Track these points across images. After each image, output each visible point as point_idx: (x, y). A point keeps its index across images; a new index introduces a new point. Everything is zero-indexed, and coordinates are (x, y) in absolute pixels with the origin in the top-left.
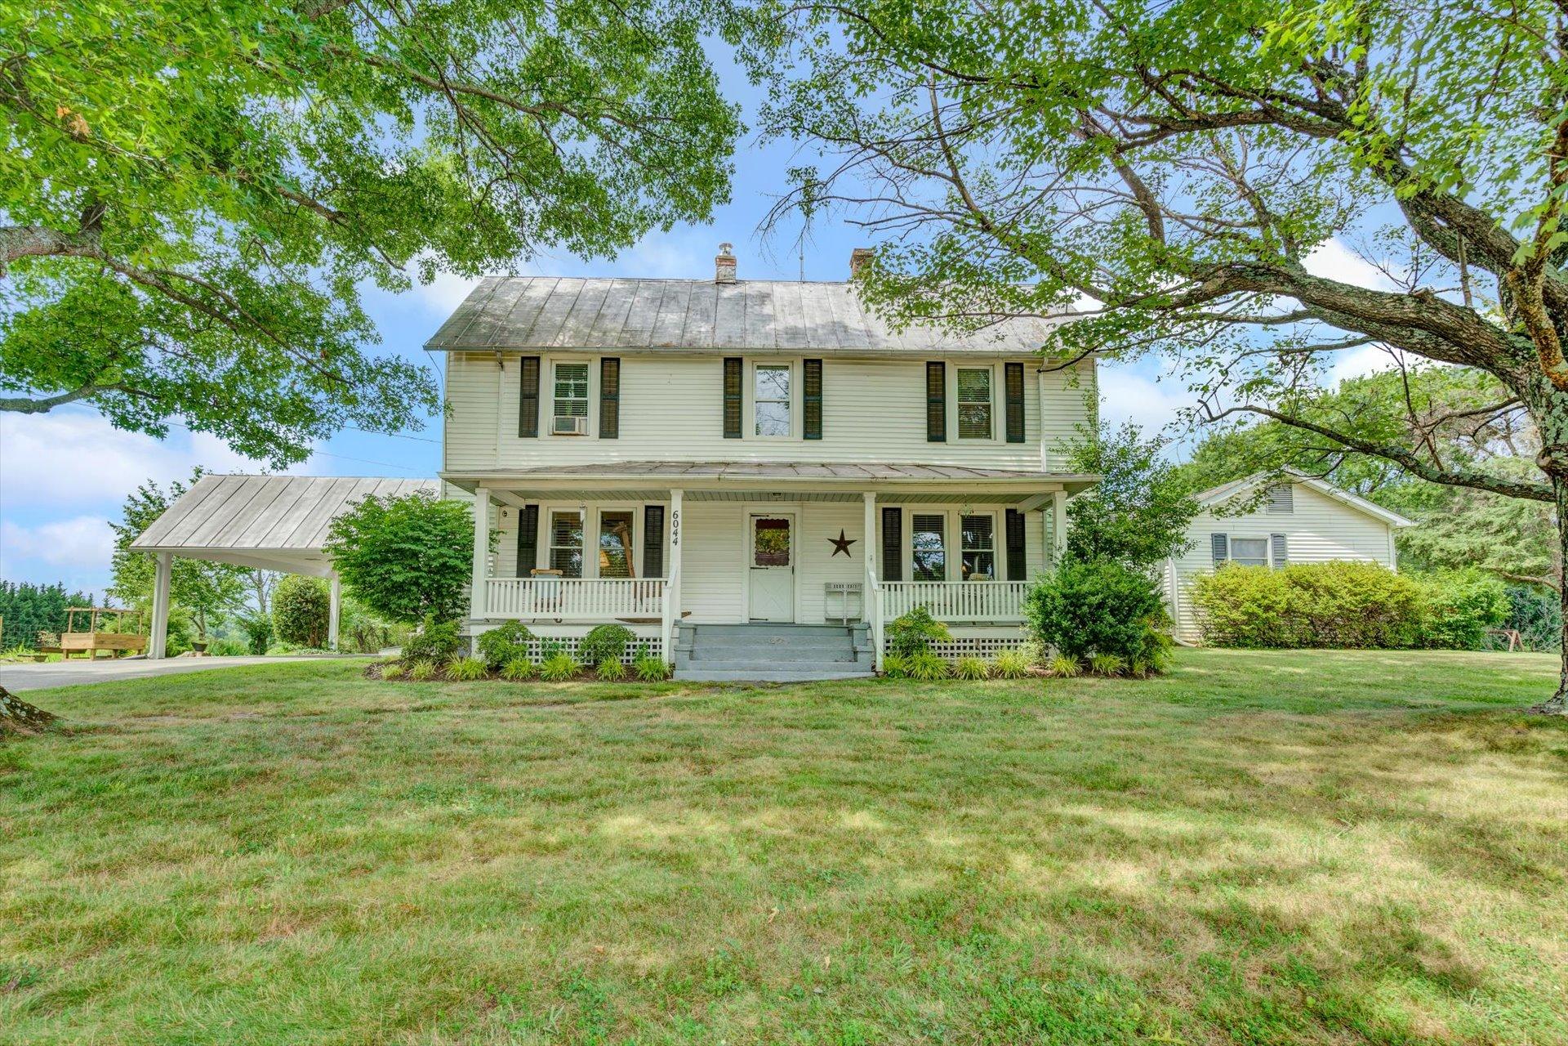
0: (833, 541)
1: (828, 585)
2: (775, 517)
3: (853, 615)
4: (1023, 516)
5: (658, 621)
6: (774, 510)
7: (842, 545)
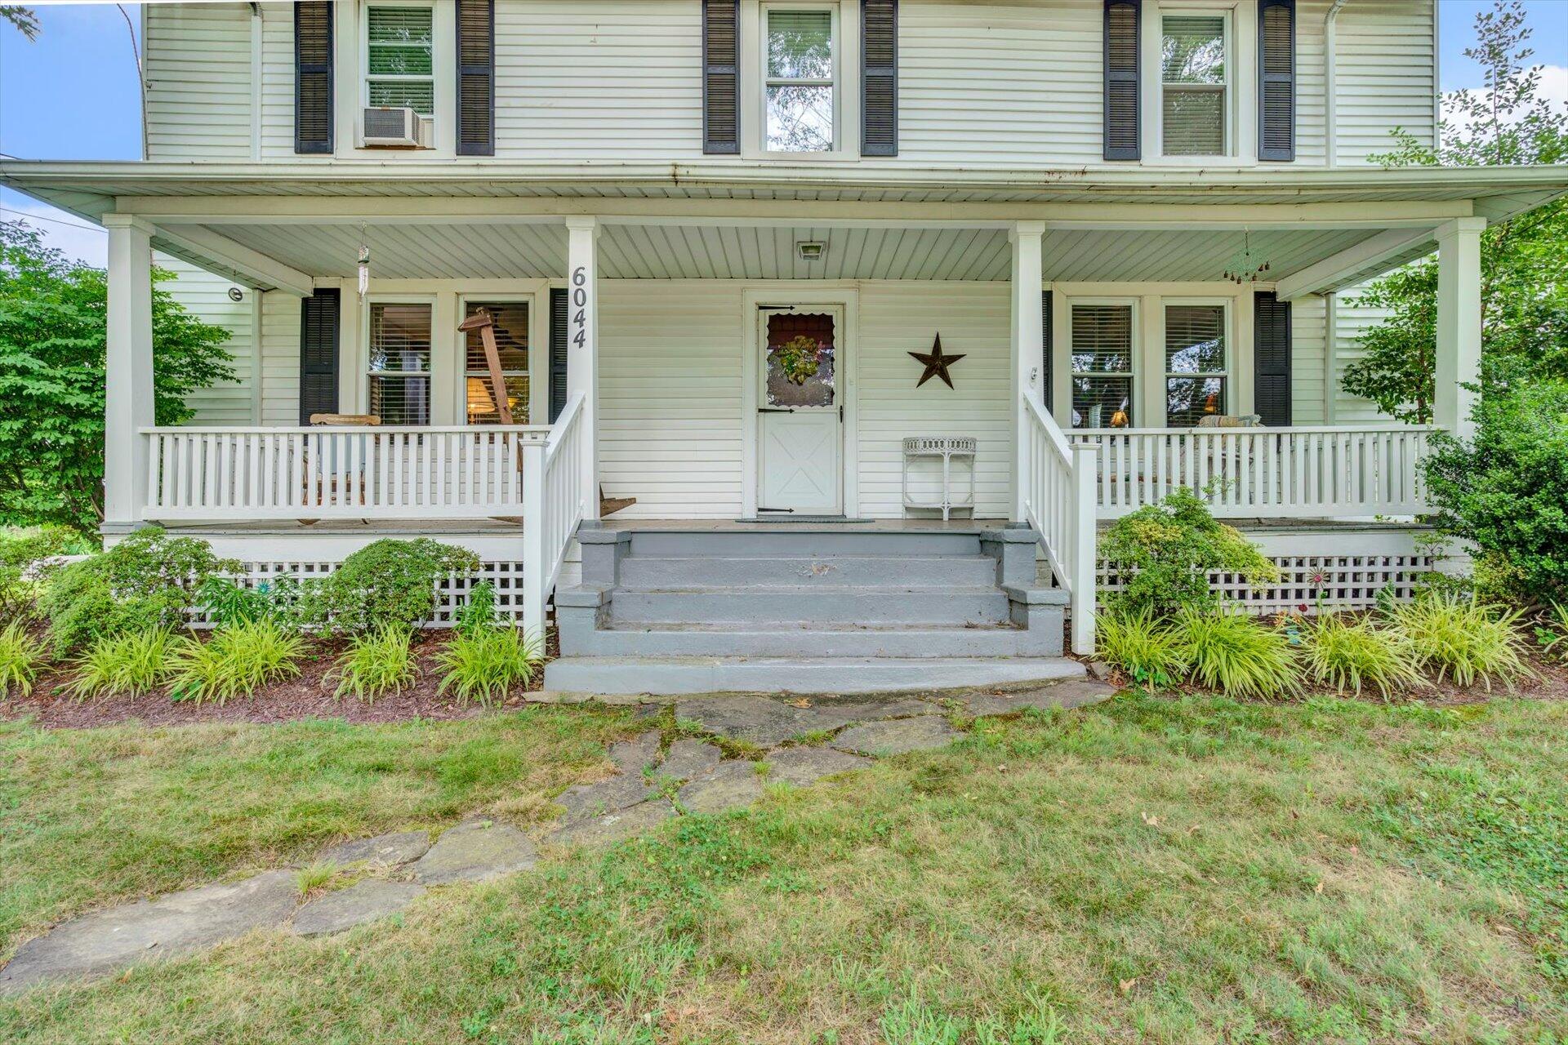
0: (920, 357)
1: (910, 443)
2: (806, 311)
3: (957, 501)
4: (1287, 306)
5: (514, 524)
6: (804, 297)
7: (936, 364)
